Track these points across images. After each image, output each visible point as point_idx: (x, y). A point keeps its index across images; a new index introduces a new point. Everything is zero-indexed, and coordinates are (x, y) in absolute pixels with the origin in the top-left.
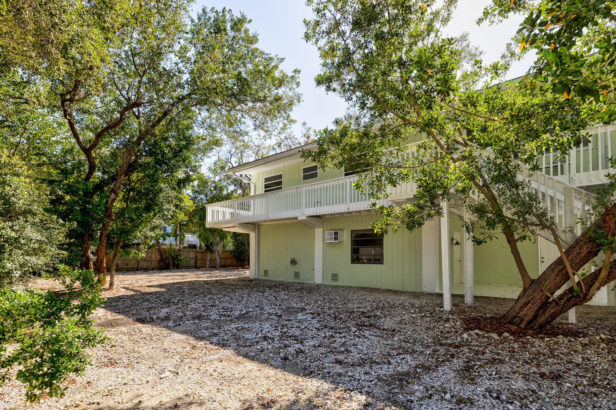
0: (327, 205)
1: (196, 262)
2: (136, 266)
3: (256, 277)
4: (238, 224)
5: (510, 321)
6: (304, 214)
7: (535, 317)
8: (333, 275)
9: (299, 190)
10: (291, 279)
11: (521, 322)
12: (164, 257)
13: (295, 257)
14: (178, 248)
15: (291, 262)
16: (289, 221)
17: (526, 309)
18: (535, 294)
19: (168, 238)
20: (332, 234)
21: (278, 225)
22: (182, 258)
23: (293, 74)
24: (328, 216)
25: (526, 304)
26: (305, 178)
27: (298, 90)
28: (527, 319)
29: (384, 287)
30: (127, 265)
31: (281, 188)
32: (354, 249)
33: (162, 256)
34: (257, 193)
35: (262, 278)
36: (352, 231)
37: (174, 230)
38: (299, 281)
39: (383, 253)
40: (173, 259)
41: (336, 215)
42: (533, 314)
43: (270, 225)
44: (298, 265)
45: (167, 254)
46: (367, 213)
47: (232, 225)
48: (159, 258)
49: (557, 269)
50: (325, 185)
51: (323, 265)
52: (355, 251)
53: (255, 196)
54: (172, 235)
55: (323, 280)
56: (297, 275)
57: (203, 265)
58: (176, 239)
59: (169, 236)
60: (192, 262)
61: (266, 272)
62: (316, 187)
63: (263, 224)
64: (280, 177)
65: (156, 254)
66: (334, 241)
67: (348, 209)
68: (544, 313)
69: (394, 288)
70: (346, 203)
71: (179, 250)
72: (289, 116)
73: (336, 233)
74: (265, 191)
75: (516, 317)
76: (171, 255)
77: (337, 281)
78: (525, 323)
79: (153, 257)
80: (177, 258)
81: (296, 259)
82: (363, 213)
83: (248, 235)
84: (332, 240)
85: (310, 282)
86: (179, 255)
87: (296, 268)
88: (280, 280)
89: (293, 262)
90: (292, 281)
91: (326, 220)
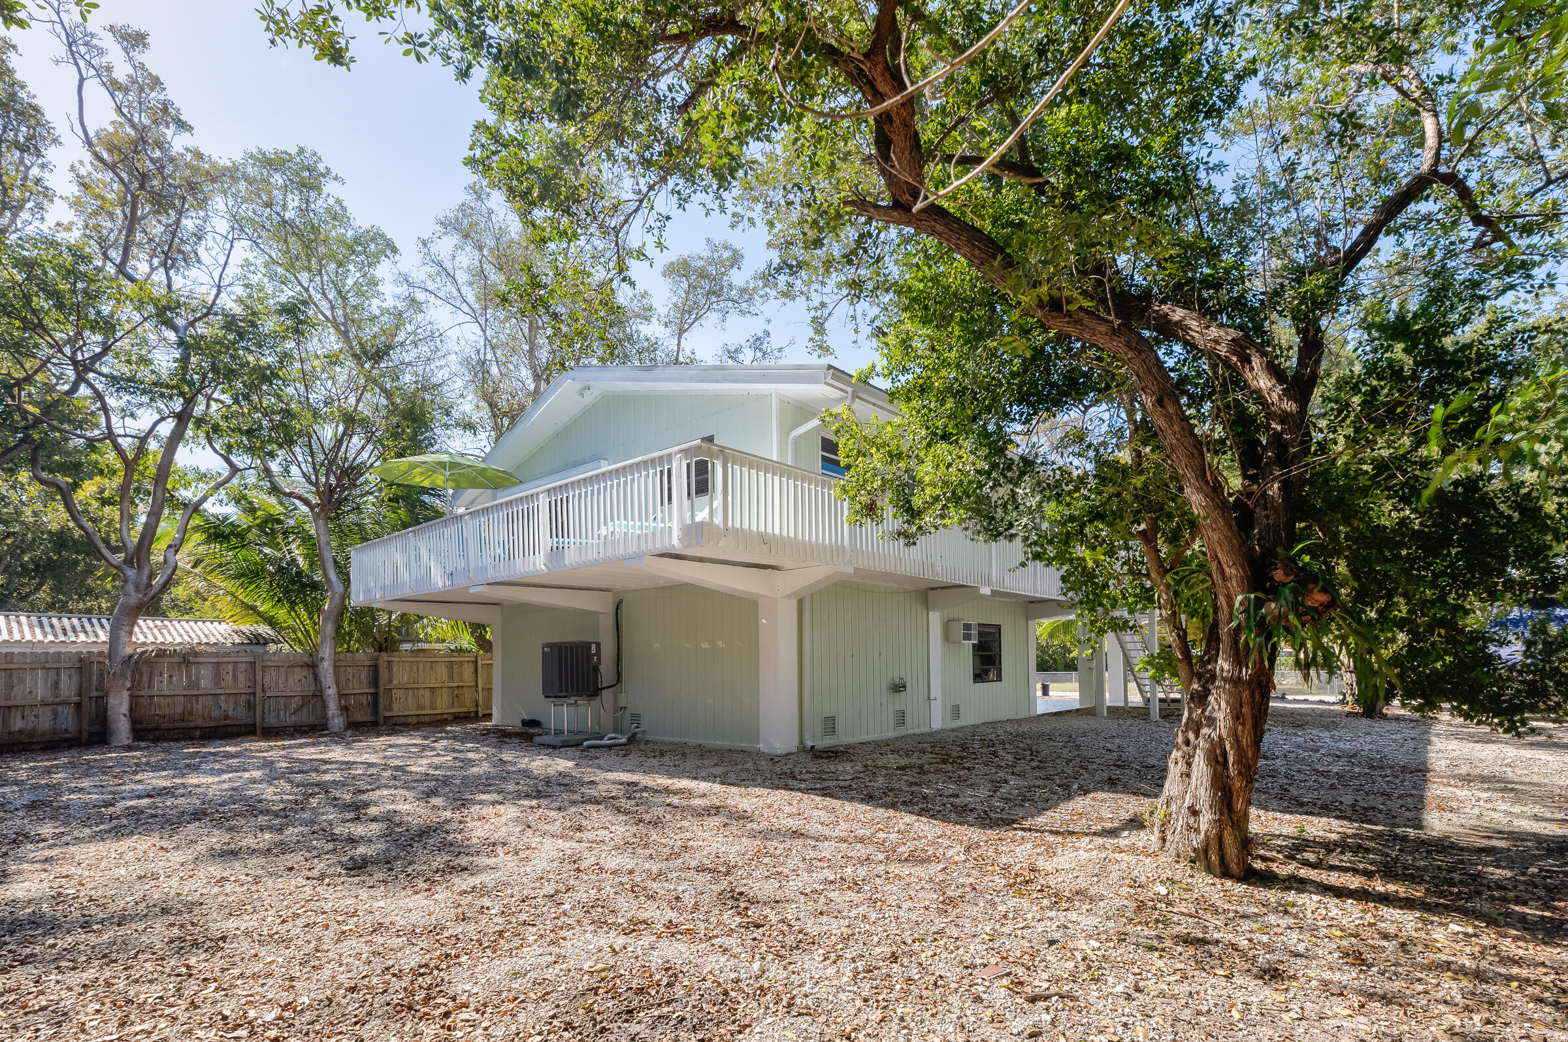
8: (953, 707)
10: (891, 731)
13: (897, 674)
15: (897, 688)
35: (819, 740)
38: (906, 732)
51: (942, 690)
55: (943, 720)
56: (900, 717)
61: (830, 723)
77: (959, 718)
85: (923, 729)
87: (899, 702)
88: (868, 737)
89: (902, 687)
90: (893, 734)
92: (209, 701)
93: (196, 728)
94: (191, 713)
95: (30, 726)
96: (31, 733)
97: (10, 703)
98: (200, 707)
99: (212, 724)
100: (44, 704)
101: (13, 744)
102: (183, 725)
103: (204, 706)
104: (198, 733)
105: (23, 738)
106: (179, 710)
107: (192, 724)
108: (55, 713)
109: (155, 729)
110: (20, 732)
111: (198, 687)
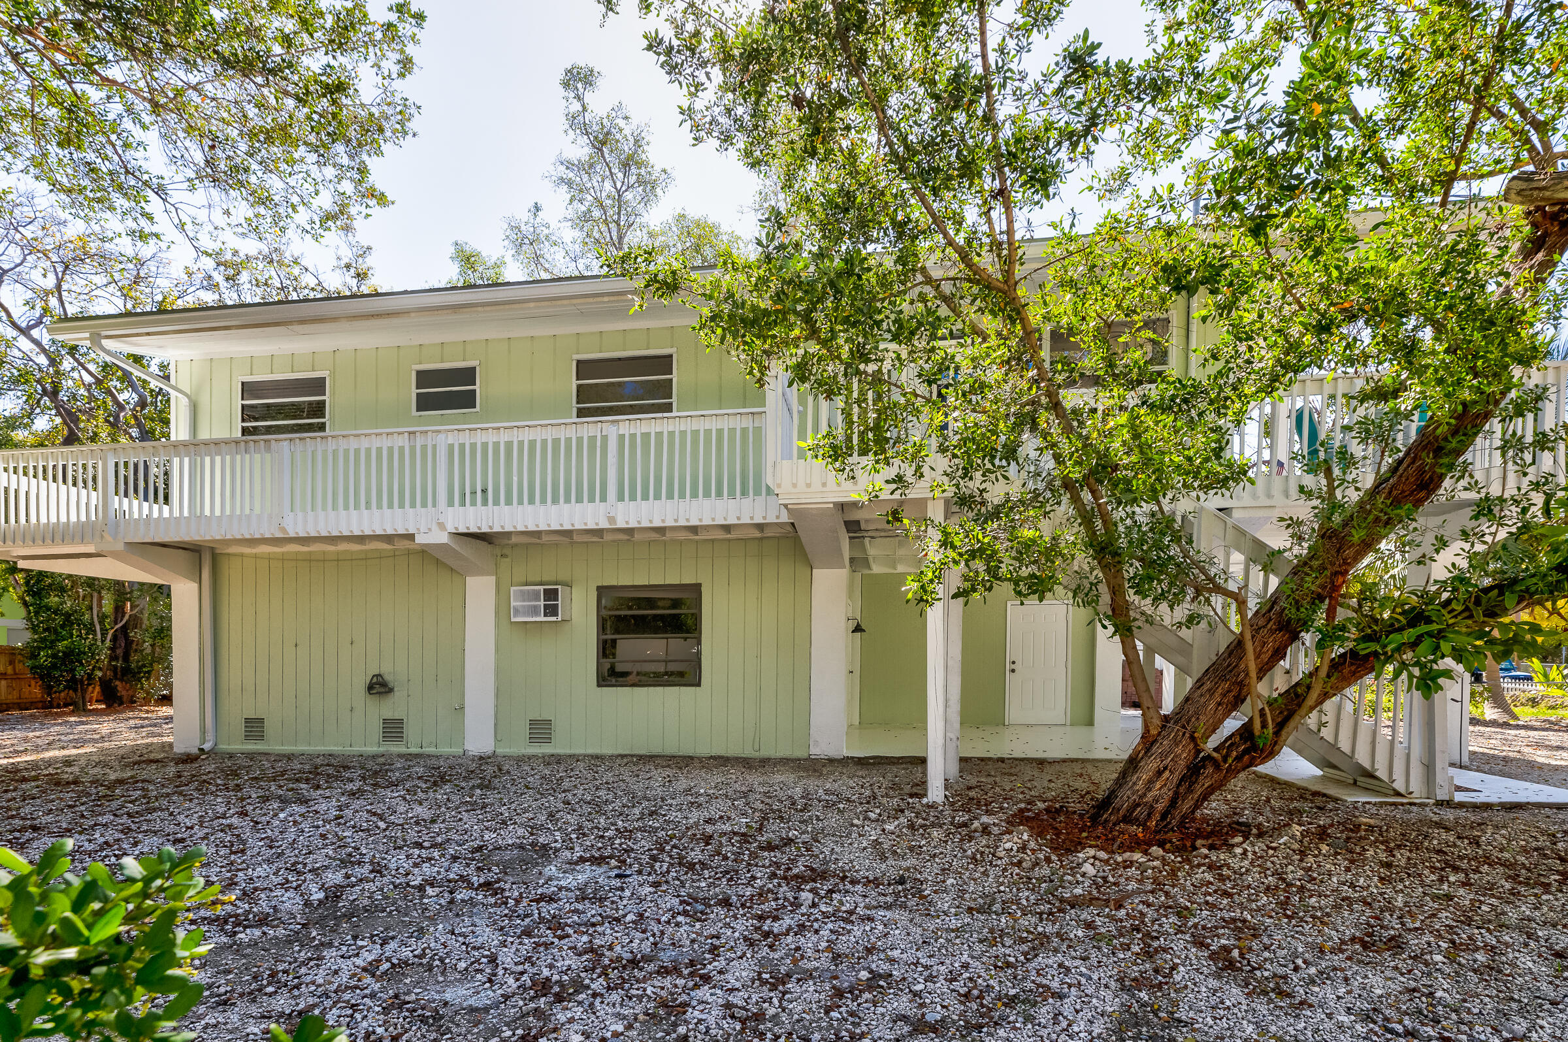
0: (531, 501)
3: (207, 746)
4: (120, 546)
5: (1125, 817)
6: (442, 526)
7: (1173, 802)
8: (533, 722)
9: (419, 441)
10: (371, 744)
11: (1149, 815)
13: (387, 670)
15: (370, 688)
16: (356, 547)
17: (1158, 786)
18: (1178, 750)
20: (536, 596)
21: (309, 559)
23: (393, 17)
24: (514, 540)
25: (1159, 773)
26: (424, 403)
27: (403, 88)
28: (1160, 807)
29: (703, 750)
31: (322, 427)
32: (605, 642)
34: (204, 435)
35: (237, 745)
36: (601, 590)
38: (403, 750)
39: (699, 653)
41: (545, 538)
42: (1171, 793)
43: (269, 558)
44: (399, 694)
46: (654, 536)
47: (91, 549)
49: (1220, 690)
50: (526, 436)
51: (497, 696)
52: (606, 649)
53: (195, 447)
55: (497, 740)
56: (393, 729)
61: (254, 727)
62: (491, 438)
63: (233, 550)
64: (318, 385)
66: (542, 618)
67: (612, 519)
68: (1190, 790)
69: (733, 750)
70: (603, 499)
72: (363, 170)
73: (551, 595)
74: (245, 431)
75: (1138, 805)
77: (549, 740)
78: (1158, 816)
81: (387, 678)
82: (637, 536)
83: (163, 591)
84: (537, 614)
85: (445, 750)
87: (390, 708)
88: (321, 749)
89: (379, 687)
90: (372, 749)
91: (507, 551)
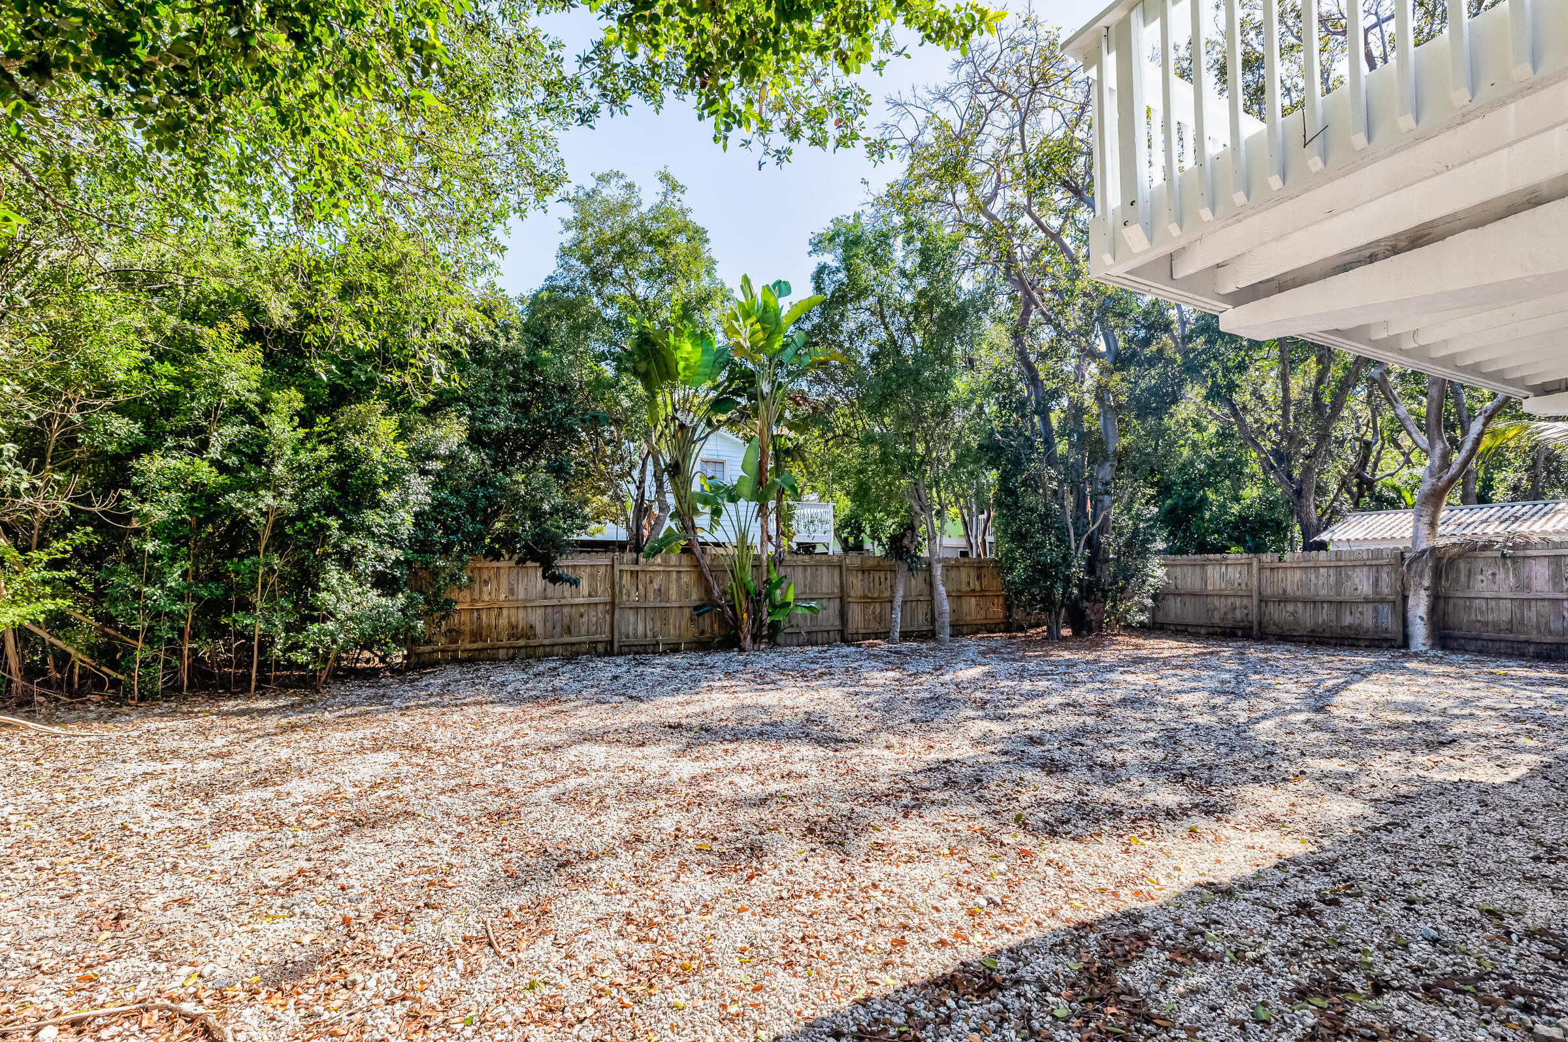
1: (843, 614)
2: (605, 637)
12: (716, 592)
14: (771, 549)
19: (730, 507)
22: (790, 597)
30: (569, 631)
33: (708, 590)
37: (753, 467)
40: (756, 599)
45: (729, 582)
48: (694, 597)
54: (746, 489)
57: (874, 627)
58: (762, 511)
59: (733, 499)
60: (829, 617)
65: (685, 578)
71: (778, 561)
76: (743, 585)
79: (673, 593)
80: (769, 595)
86: (778, 584)
92: (1546, 608)
93: (1528, 642)
94: (1521, 623)
95: (1357, 622)
96: (1357, 629)
97: (1340, 599)
98: (1533, 615)
99: (1549, 639)
100: (1367, 601)
101: (1343, 638)
102: (1510, 636)
103: (1539, 614)
104: (1532, 649)
105: (1351, 633)
106: (1505, 617)
107: (1522, 637)
108: (1376, 610)
109: (1477, 639)
110: (1350, 627)
111: (1529, 588)
